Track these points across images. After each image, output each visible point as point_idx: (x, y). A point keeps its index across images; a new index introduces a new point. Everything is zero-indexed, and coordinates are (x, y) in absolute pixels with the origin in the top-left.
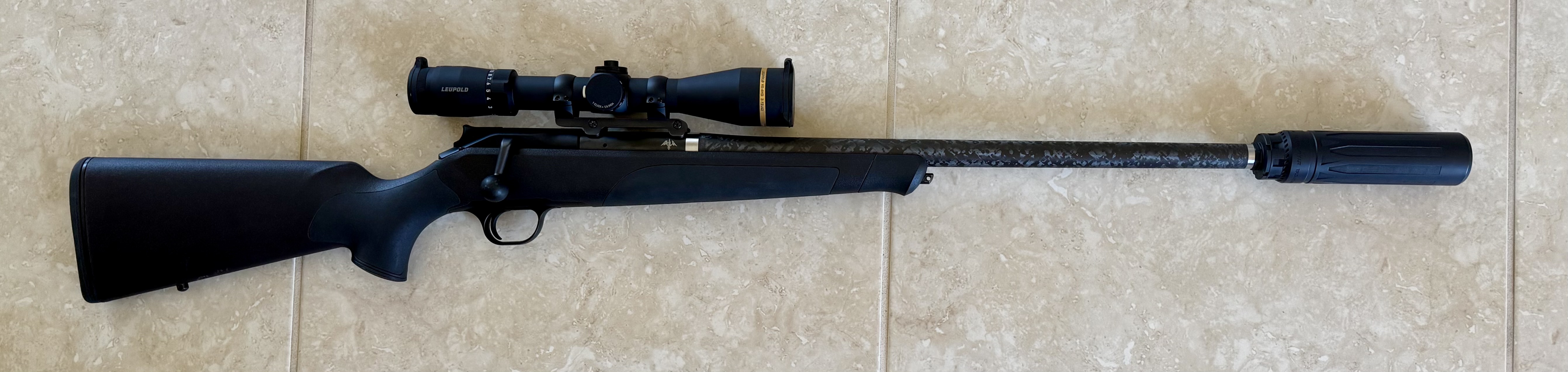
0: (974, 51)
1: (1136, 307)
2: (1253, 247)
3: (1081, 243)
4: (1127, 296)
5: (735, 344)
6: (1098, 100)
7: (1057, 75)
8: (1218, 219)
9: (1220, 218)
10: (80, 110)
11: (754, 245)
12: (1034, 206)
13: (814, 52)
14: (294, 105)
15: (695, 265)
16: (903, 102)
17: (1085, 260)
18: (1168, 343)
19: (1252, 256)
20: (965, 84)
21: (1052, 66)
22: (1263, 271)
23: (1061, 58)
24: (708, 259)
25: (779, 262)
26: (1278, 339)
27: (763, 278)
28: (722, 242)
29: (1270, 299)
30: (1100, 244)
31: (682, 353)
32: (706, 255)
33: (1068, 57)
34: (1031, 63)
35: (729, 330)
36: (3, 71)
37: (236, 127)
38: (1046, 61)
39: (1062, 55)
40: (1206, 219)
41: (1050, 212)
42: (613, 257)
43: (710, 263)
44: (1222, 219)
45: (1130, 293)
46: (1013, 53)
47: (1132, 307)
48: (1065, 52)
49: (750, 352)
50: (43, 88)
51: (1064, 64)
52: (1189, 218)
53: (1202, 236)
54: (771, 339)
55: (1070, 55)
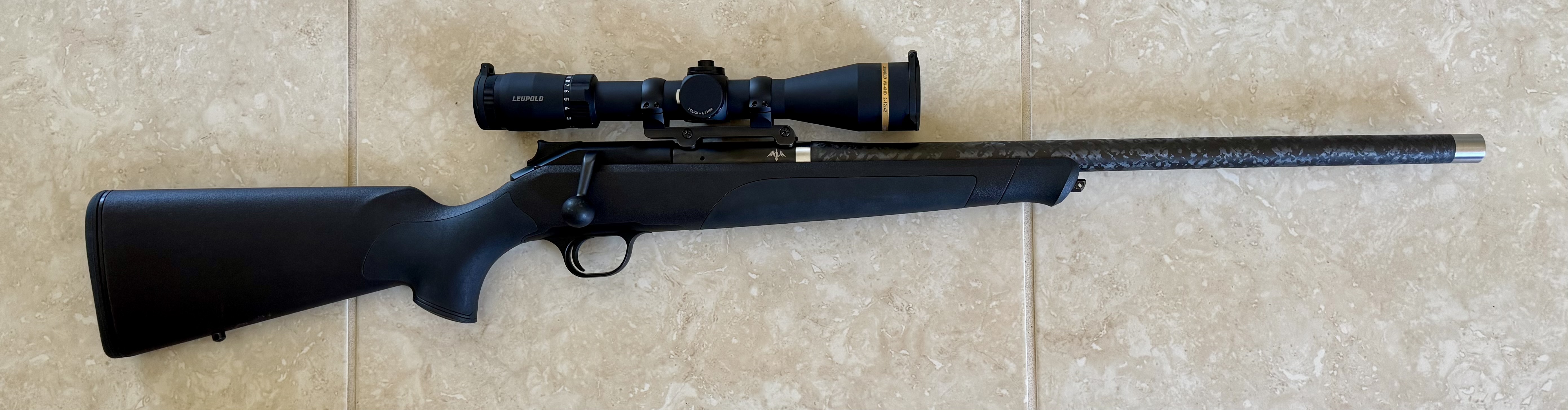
0: (1121, 21)
1: (1325, 309)
2: (1455, 233)
3: (1258, 238)
4: (1314, 297)
5: (858, 372)
6: (1269, 70)
7: (1220, 43)
8: (1413, 203)
9: (1416, 201)
10: (94, 137)
11: (874, 257)
12: (1201, 197)
13: (933, 31)
14: (339, 119)
15: (807, 284)
16: (1040, 84)
17: (1264, 257)
18: (1364, 349)
19: (1454, 244)
20: (1112, 59)
21: (1213, 34)
22: (1468, 260)
23: (1223, 24)
24: (822, 275)
25: (904, 276)
26: (1489, 339)
27: (887, 294)
28: (838, 256)
29: (1478, 292)
30: (1280, 238)
31: (797, 385)
32: (820, 271)
33: (1232, 22)
34: (1189, 31)
35: (850, 356)
36: (5, 97)
37: (273, 148)
38: (1207, 28)
39: (1225, 20)
40: (1400, 204)
41: (1220, 203)
42: (712, 278)
43: (824, 280)
44: (1419, 203)
45: (1317, 294)
46: (1168, 20)
47: (1321, 309)
48: (1228, 17)
49: (876, 381)
50: (50, 114)
51: (1228, 30)
52: (1381, 203)
53: (1396, 223)
54: (900, 364)
55: (1234, 20)
